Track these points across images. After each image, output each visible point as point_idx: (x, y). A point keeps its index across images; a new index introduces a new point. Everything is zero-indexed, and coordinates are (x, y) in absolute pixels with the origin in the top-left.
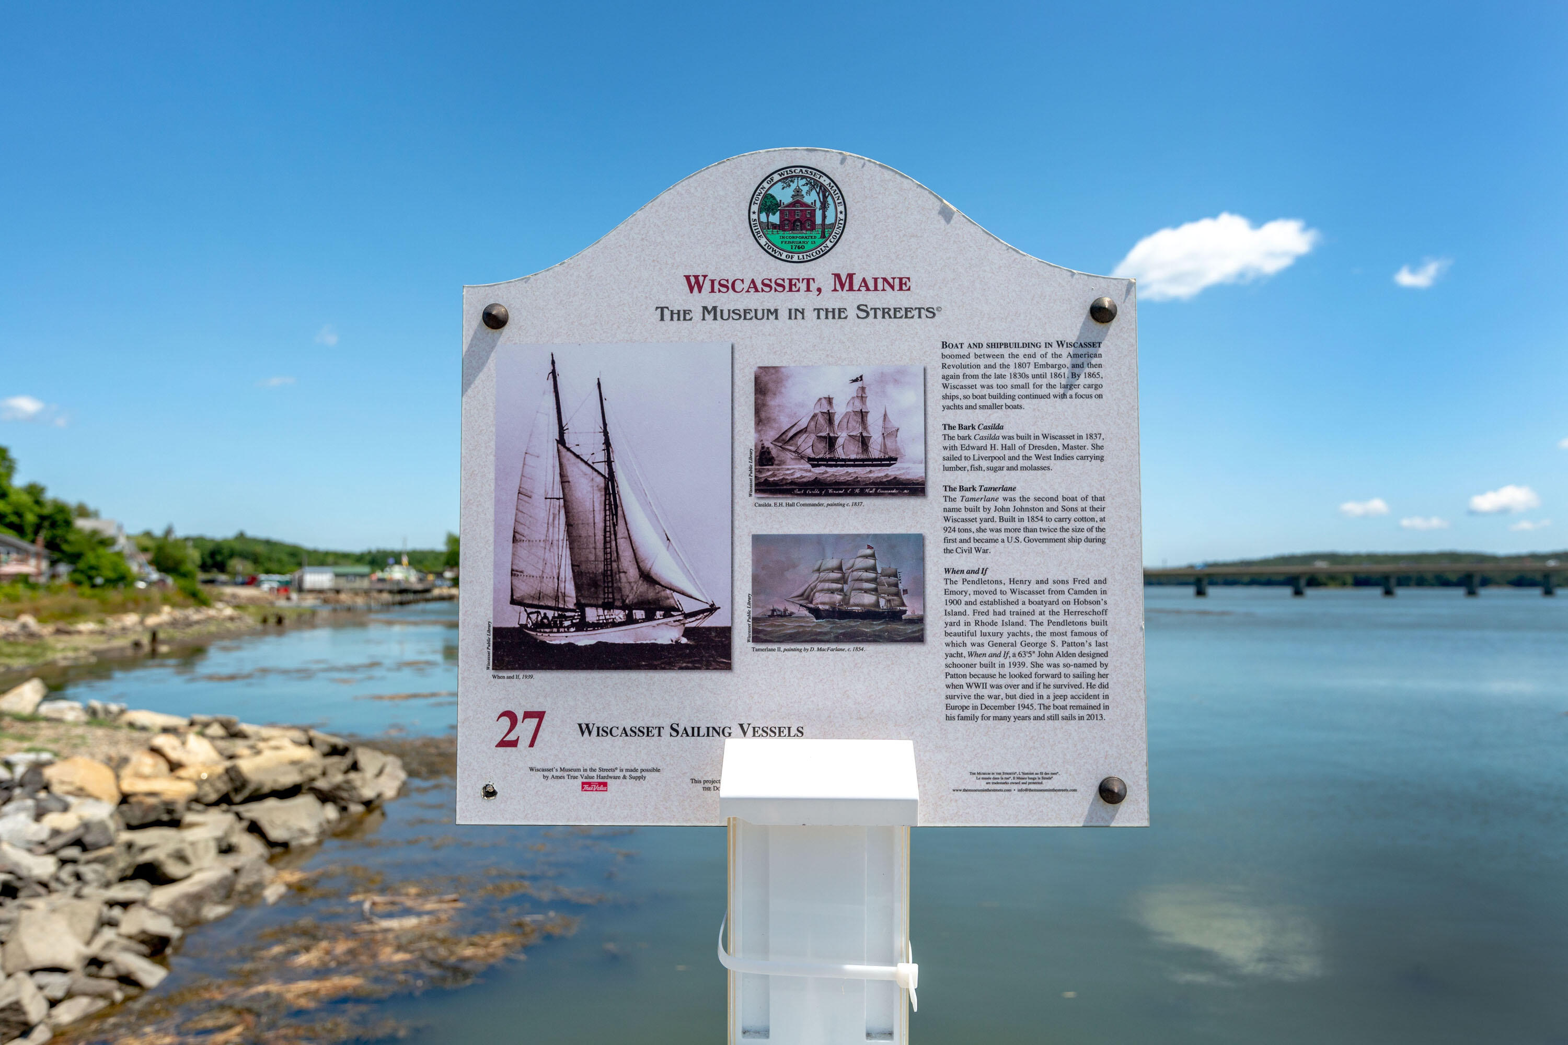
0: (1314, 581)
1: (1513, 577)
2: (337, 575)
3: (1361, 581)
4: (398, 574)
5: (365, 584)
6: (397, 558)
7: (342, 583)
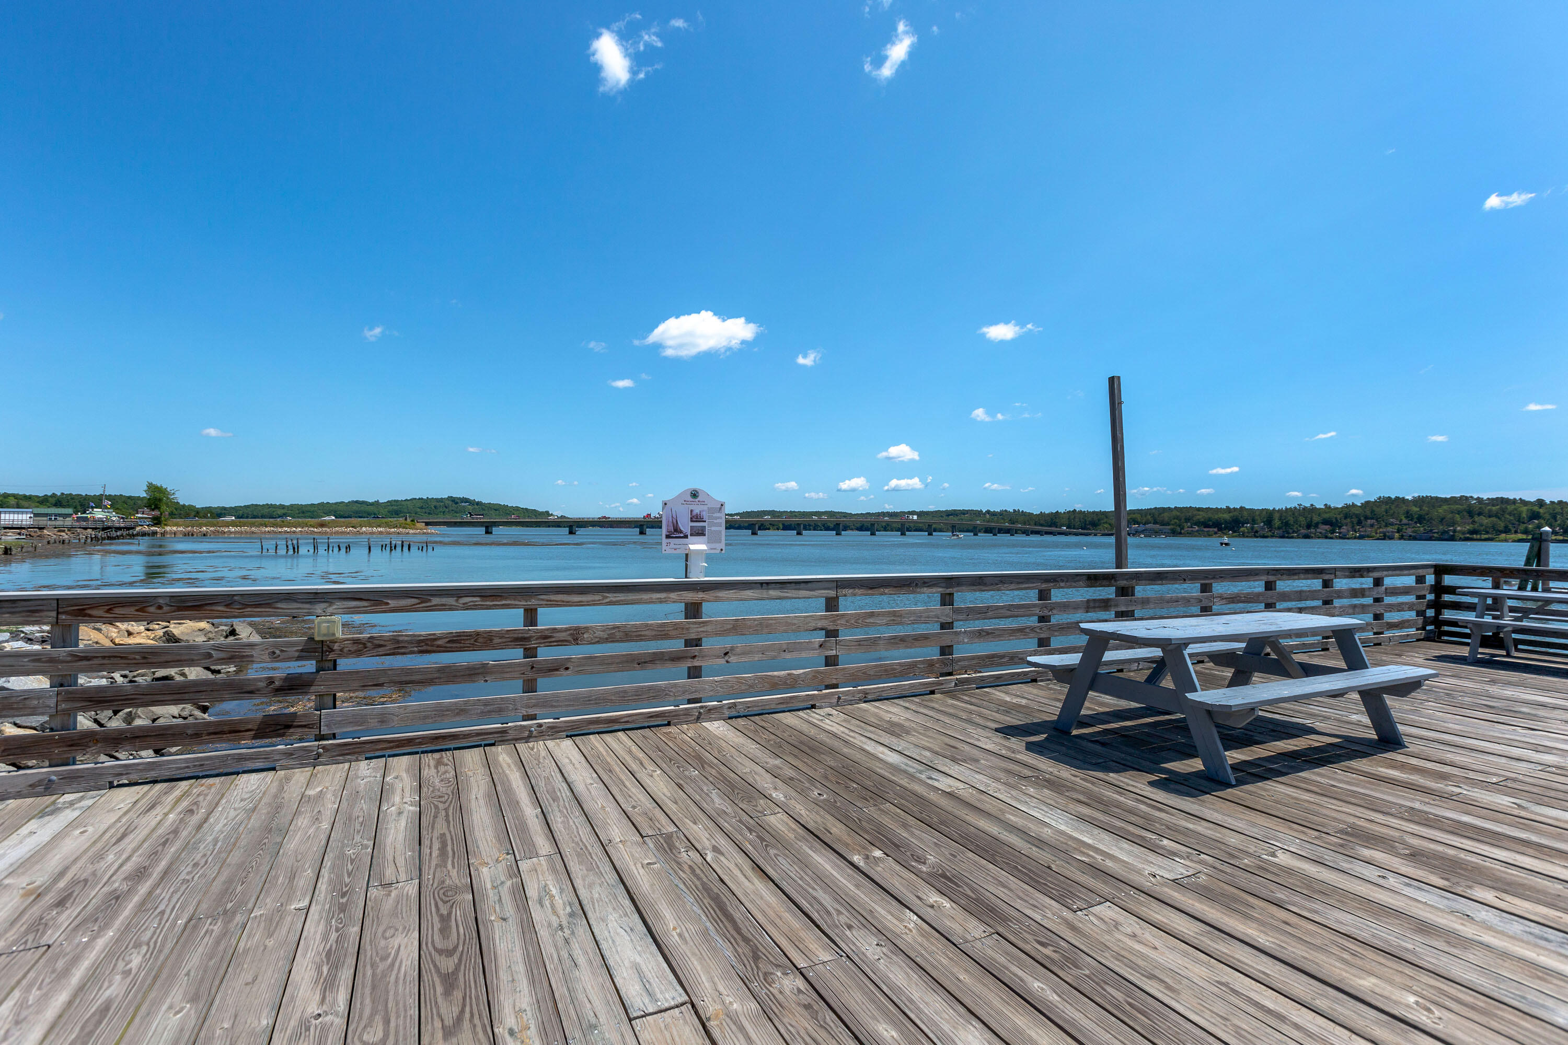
0: (763, 527)
1: (858, 525)
2: (36, 515)
3: (787, 527)
4: (99, 514)
5: (69, 522)
6: (98, 501)
7: (43, 521)
